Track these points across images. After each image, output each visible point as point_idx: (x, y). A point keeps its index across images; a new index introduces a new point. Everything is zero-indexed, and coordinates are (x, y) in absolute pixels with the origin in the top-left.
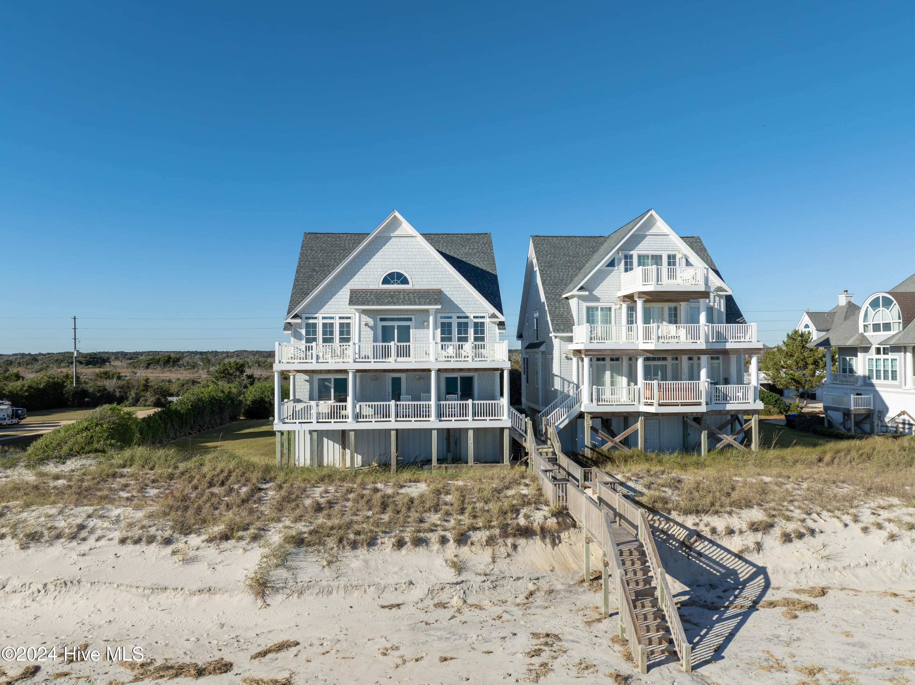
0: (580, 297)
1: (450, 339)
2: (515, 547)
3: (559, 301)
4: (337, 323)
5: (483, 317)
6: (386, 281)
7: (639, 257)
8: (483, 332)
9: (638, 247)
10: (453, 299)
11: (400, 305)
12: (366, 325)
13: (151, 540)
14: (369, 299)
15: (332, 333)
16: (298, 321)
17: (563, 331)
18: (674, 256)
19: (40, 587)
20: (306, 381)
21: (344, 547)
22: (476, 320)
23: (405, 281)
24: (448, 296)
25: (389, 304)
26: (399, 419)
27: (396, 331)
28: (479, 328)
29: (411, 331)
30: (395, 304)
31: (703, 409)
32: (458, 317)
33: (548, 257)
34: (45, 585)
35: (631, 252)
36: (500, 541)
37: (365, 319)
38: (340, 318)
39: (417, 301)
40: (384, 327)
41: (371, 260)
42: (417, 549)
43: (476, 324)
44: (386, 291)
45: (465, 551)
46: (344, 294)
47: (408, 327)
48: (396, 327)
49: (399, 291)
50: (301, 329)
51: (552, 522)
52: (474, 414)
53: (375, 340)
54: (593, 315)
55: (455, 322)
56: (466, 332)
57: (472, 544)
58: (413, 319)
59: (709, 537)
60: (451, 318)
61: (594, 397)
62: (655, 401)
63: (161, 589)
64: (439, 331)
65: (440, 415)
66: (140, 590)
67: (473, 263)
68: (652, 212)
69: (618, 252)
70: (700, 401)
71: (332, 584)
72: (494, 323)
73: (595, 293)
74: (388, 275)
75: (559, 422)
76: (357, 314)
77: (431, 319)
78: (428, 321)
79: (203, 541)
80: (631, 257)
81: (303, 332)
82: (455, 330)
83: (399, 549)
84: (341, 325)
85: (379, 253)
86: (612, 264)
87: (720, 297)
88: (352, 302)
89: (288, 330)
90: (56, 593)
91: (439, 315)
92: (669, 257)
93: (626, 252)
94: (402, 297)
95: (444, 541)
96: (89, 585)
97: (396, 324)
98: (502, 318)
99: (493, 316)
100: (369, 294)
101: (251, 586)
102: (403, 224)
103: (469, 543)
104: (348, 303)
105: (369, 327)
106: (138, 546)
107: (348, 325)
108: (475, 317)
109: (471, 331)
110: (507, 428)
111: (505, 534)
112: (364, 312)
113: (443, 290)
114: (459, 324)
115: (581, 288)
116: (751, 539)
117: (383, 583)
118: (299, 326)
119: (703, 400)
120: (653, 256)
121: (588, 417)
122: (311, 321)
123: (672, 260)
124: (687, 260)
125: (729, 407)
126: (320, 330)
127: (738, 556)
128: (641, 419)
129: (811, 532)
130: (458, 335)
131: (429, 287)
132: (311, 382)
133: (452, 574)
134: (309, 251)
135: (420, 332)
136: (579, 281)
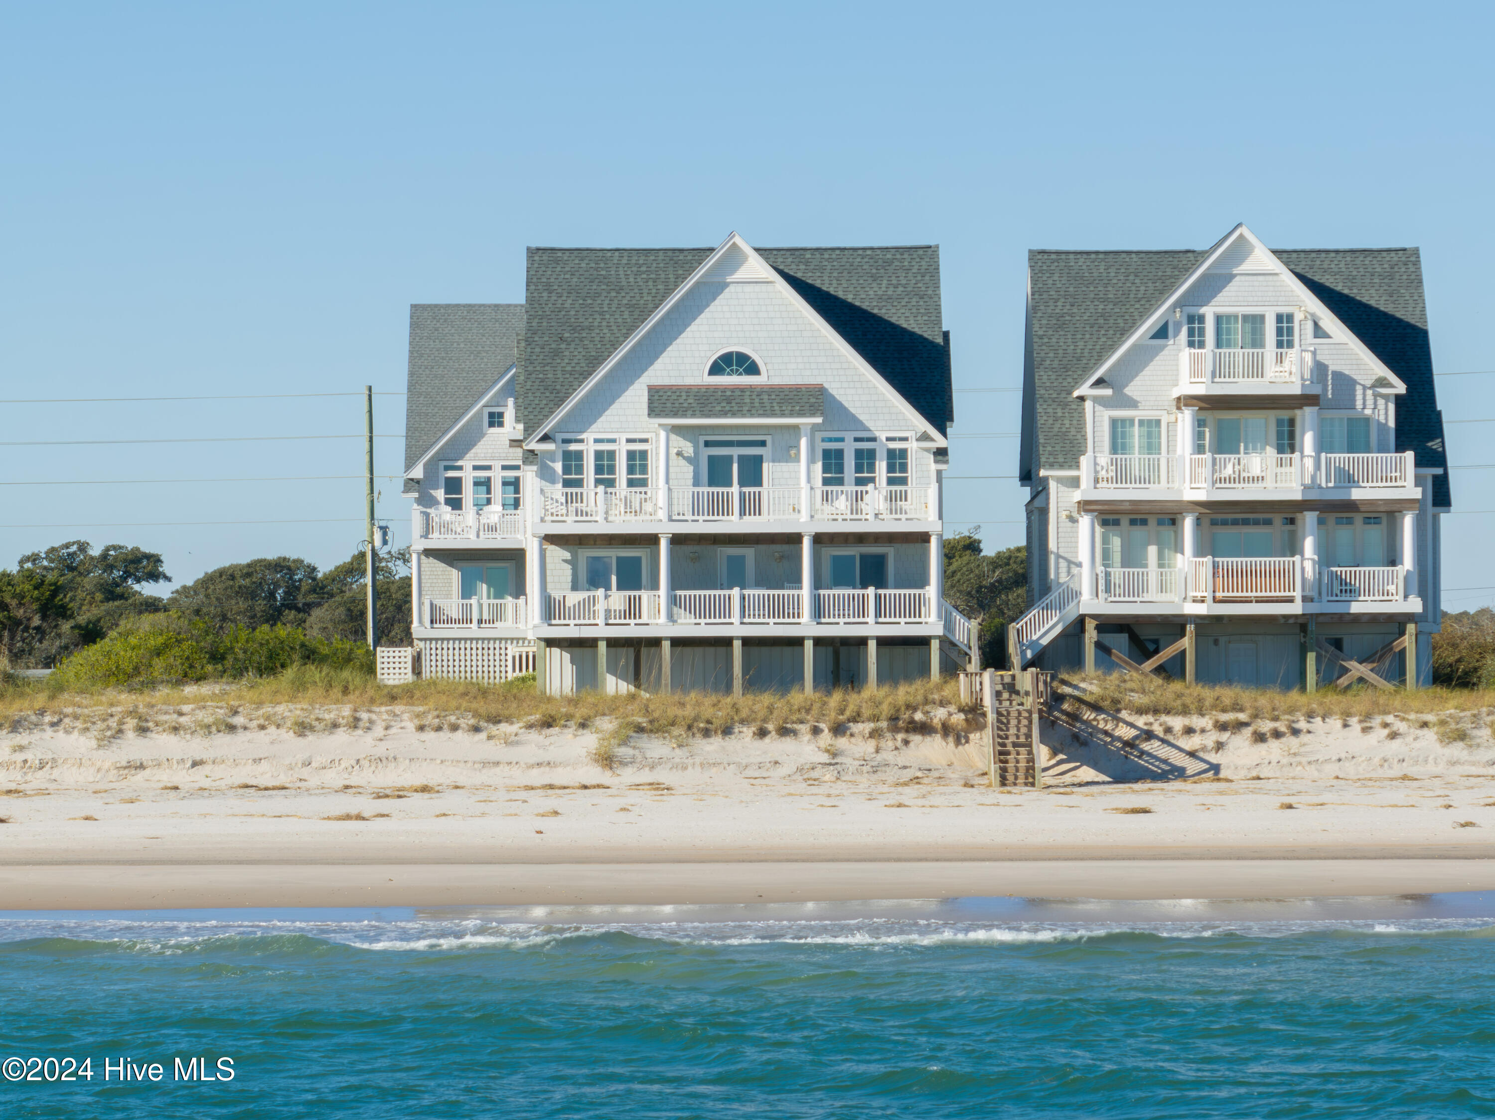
0: (1096, 400)
1: (840, 482)
2: (906, 742)
3: (1065, 405)
4: (622, 451)
5: (905, 439)
6: (716, 369)
7: (1219, 319)
8: (904, 468)
9: (1215, 299)
10: (846, 404)
11: (744, 416)
12: (679, 454)
13: (454, 728)
14: (685, 405)
15: (612, 469)
16: (550, 446)
17: (1061, 466)
18: (1290, 318)
19: (354, 763)
20: (565, 561)
21: (693, 735)
22: (893, 445)
23: (753, 369)
24: (837, 397)
25: (724, 414)
26: (746, 620)
27: (735, 467)
28: (897, 460)
29: (765, 466)
30: (734, 415)
31: (1296, 608)
32: (857, 440)
33: (1060, 304)
34: (358, 761)
35: (1203, 310)
36: (888, 735)
37: (678, 442)
38: (629, 441)
39: (777, 408)
40: (711, 459)
41: (688, 329)
42: (783, 739)
43: (892, 455)
44: (716, 389)
45: (842, 742)
46: (637, 394)
47: (759, 460)
48: (735, 459)
49: (742, 389)
50: (553, 461)
51: (958, 718)
52: (878, 614)
53: (696, 483)
54: (1124, 436)
55: (849, 449)
56: (872, 469)
57: (852, 735)
58: (769, 443)
60: (842, 440)
61: (1101, 587)
62: (1208, 595)
63: (494, 763)
64: (819, 466)
65: (818, 612)
66: (470, 764)
67: (893, 320)
68: (1244, 230)
69: (1179, 304)
70: (1292, 594)
71: (686, 761)
72: (927, 450)
73: (1128, 391)
74: (721, 358)
75: (1039, 634)
76: (663, 434)
77: (804, 443)
78: (797, 447)
79: (521, 728)
80: (1202, 319)
81: (558, 467)
82: (849, 462)
83: (761, 738)
84: (631, 455)
85: (702, 316)
86: (1162, 333)
87: (1386, 397)
88: (654, 410)
89: (531, 463)
90: (373, 768)
91: (819, 435)
92: (1279, 318)
93: (1192, 310)
94: (748, 401)
95: (816, 731)
96: (407, 761)
97: (735, 452)
98: (940, 441)
99: (925, 437)
100: (684, 394)
101: (597, 761)
102: (750, 260)
103: (848, 733)
104: (646, 412)
105: (684, 458)
106: (441, 734)
107: (644, 454)
108: (888, 439)
109: (881, 466)
110: (935, 637)
111: (895, 729)
112: (676, 430)
113: (826, 385)
114: (859, 454)
115: (1100, 382)
117: (744, 762)
118: (551, 456)
119: (1298, 594)
120: (1246, 318)
121: (1090, 626)
122: (573, 447)
123: (1285, 325)
124: (1316, 324)
125: (1356, 608)
126: (589, 464)
127: (1192, 754)
128: (1190, 628)
129: (1296, 732)
130: (856, 472)
131: (799, 381)
132: (573, 563)
133: (825, 758)
134: (545, 294)
135: (784, 468)
136: (1093, 368)
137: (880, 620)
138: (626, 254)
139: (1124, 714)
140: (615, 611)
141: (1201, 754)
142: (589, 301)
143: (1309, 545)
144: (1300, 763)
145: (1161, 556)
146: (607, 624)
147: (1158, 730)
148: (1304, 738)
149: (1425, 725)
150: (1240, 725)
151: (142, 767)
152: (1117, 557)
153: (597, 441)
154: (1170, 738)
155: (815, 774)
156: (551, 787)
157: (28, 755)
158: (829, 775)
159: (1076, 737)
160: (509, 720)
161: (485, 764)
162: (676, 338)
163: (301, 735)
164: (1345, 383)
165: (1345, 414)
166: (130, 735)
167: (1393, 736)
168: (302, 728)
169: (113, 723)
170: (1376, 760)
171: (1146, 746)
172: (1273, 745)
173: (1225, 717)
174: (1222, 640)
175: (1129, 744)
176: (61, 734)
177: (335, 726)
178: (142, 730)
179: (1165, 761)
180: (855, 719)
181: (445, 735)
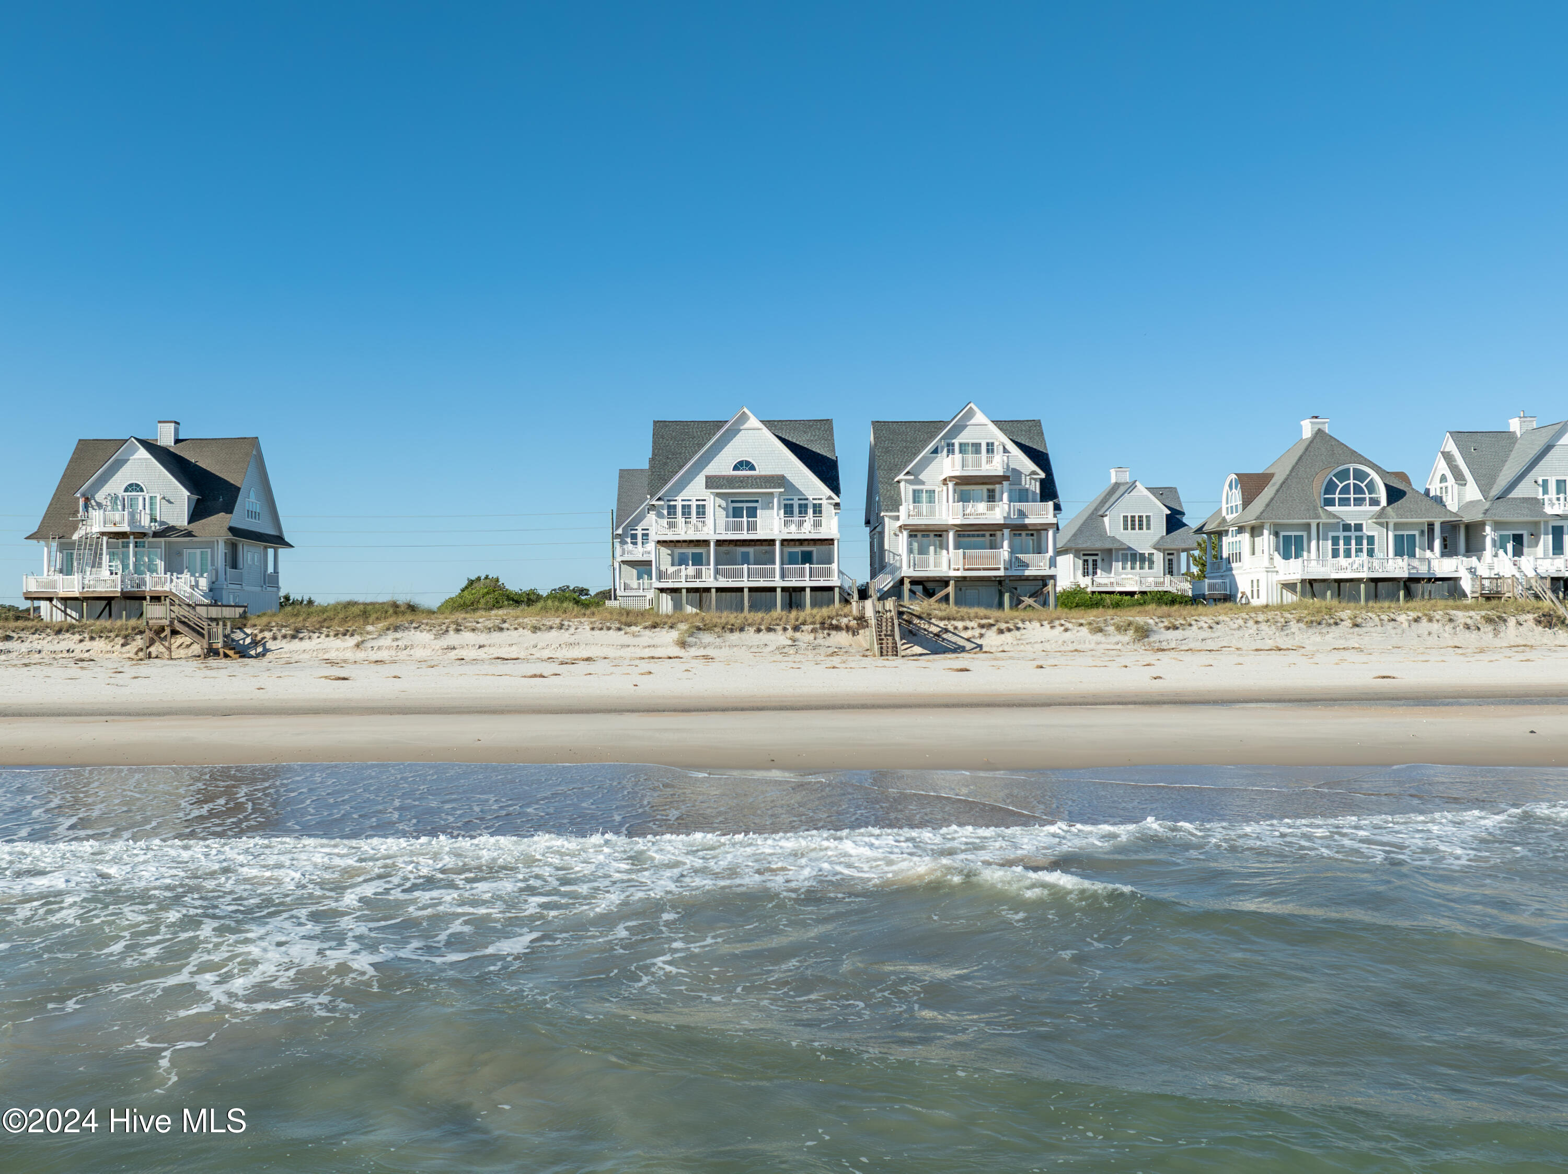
0: (906, 481)
1: (792, 518)
2: (829, 635)
3: (891, 485)
4: (694, 504)
5: (821, 499)
6: (736, 468)
7: (961, 445)
8: (820, 512)
9: (959, 436)
10: (794, 484)
11: (749, 488)
12: (719, 506)
13: (609, 629)
14: (722, 484)
15: (689, 513)
16: (661, 503)
17: (891, 511)
18: (993, 444)
19: (557, 646)
20: (668, 555)
21: (725, 632)
22: (815, 502)
23: (752, 468)
24: (791, 480)
25: (740, 487)
26: (750, 580)
27: (745, 510)
28: (818, 509)
29: (758, 511)
30: (744, 488)
31: (1001, 573)
32: (799, 499)
33: (887, 443)
34: (560, 646)
35: (953, 441)
36: (820, 631)
37: (719, 501)
38: (697, 500)
39: (763, 485)
40: (734, 508)
41: (724, 450)
42: (769, 634)
43: (815, 505)
44: (736, 477)
45: (798, 635)
46: (700, 480)
47: (756, 508)
48: (745, 507)
49: (748, 477)
50: (663, 510)
51: (853, 623)
52: (810, 577)
53: (727, 519)
54: (919, 497)
55: (796, 503)
56: (806, 513)
57: (803, 632)
58: (760, 501)
59: (952, 631)
60: (793, 499)
61: (912, 564)
62: (961, 567)
63: (627, 646)
64: (782, 511)
65: (783, 576)
66: (615, 647)
67: (814, 450)
68: (972, 405)
69: (941, 439)
70: (999, 566)
71: (721, 644)
72: (831, 504)
73: (920, 477)
74: (738, 463)
75: (883, 586)
76: (712, 497)
77: (776, 500)
78: (773, 503)
79: (641, 629)
80: (953, 445)
81: (665, 512)
82: (796, 510)
83: (758, 634)
84: (698, 506)
85: (729, 445)
86: (935, 451)
87: (1035, 480)
88: (707, 487)
89: (653, 510)
91: (782, 498)
92: (988, 444)
93: (949, 441)
94: (750, 482)
95: (785, 629)
96: (584, 646)
97: (745, 505)
98: (837, 500)
99: (830, 498)
100: (722, 479)
101: (677, 645)
102: (752, 419)
103: (801, 630)
104: (704, 487)
105: (722, 508)
107: (704, 506)
108: (814, 499)
109: (810, 511)
110: (837, 587)
111: (823, 628)
112: (718, 495)
113: (786, 475)
114: (800, 505)
115: (908, 473)
116: (977, 632)
117: (750, 645)
118: (661, 507)
119: (1002, 566)
120: (973, 444)
121: (907, 581)
122: (672, 503)
123: (990, 447)
124: (1004, 447)
125: (1027, 573)
126: (679, 510)
127: (968, 640)
128: (952, 583)
129: (1018, 629)
130: (799, 514)
131: (773, 473)
132: (672, 555)
133: (790, 642)
134: (661, 439)
135: (767, 512)
136: (905, 467)
137: (811, 579)
139: (933, 621)
140: (690, 576)
141: (972, 640)
142: (680, 442)
143: (1006, 544)
144: (1022, 644)
145: (935, 552)
146: (686, 582)
147: (950, 628)
148: (1023, 631)
149: (1081, 625)
150: (991, 625)
151: (454, 648)
152: (916, 551)
153: (682, 500)
154: (956, 632)
155: (785, 650)
156: (653, 658)
157: (399, 643)
158: (792, 651)
159: (910, 632)
160: (636, 625)
161: (623, 646)
162: (718, 454)
163: (534, 632)
164: (1017, 473)
165: (1017, 487)
166: (452, 632)
167: (1066, 630)
168: (535, 629)
169: (444, 627)
170: (1060, 642)
171: (945, 636)
172: (1008, 635)
173: (984, 621)
174: (963, 589)
175: (937, 635)
176: (418, 633)
177: (551, 628)
178: (458, 631)
179: (955, 643)
180: (804, 623)
181: (604, 632)
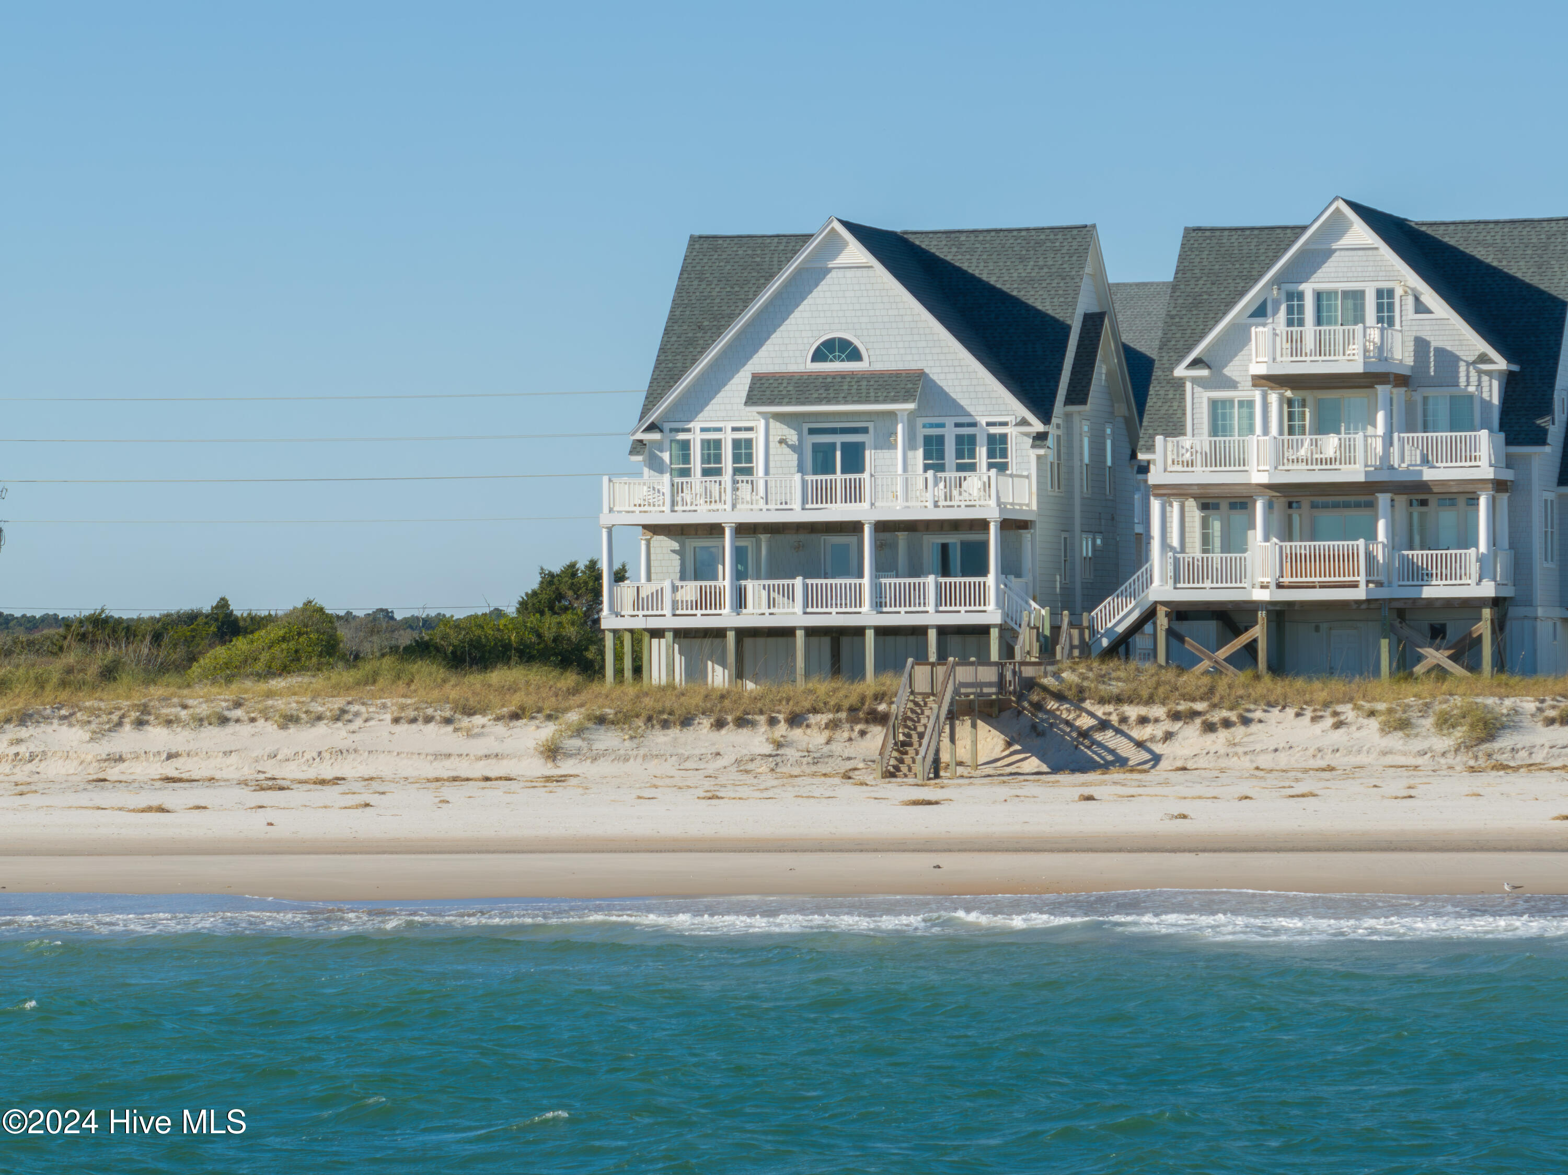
0: (1195, 381)
1: (940, 468)
2: (863, 733)
4: (728, 438)
5: (1005, 424)
6: (818, 356)
7: (1319, 296)
8: (1004, 453)
9: (1315, 275)
10: (947, 389)
11: (838, 403)
12: (781, 442)
13: (428, 720)
14: (784, 393)
15: (718, 459)
16: (656, 436)
18: (1391, 293)
19: (315, 754)
20: (674, 551)
21: (653, 726)
22: (993, 430)
23: (855, 355)
24: (938, 382)
25: (819, 401)
26: (809, 610)
27: (838, 454)
28: (998, 445)
29: (867, 453)
30: (829, 401)
31: (1360, 594)
32: (957, 425)
33: (1201, 282)
34: (320, 753)
36: (847, 726)
37: (780, 430)
38: (734, 429)
39: (872, 394)
40: (815, 446)
41: (792, 316)
42: (740, 730)
43: (992, 439)
44: (817, 375)
45: (796, 732)
46: (740, 383)
47: (861, 447)
48: (839, 446)
49: (843, 376)
50: (661, 451)
52: (938, 603)
53: (802, 471)
54: (1223, 418)
55: (951, 435)
56: (972, 455)
57: (808, 726)
58: (871, 430)
59: (1116, 724)
60: (942, 426)
61: (1179, 572)
62: (1272, 580)
63: (445, 755)
64: (919, 453)
65: (879, 602)
66: (423, 757)
67: (1030, 302)
68: (1342, 205)
69: (1276, 279)
70: (1356, 578)
71: (630, 753)
72: (1026, 435)
73: (1227, 371)
74: (823, 344)
75: (1114, 622)
76: (763, 422)
77: (900, 429)
78: (896, 433)
79: (490, 720)
80: (1301, 296)
81: (666, 456)
82: (951, 449)
83: (718, 730)
84: (736, 444)
85: (805, 302)
86: (1261, 310)
87: (1489, 373)
88: (751, 400)
89: (638, 453)
90: (332, 761)
91: (920, 422)
92: (1380, 293)
93: (1291, 287)
94: (846, 387)
95: (772, 722)
96: (367, 753)
97: (839, 439)
98: (1040, 426)
100: (785, 381)
101: (542, 753)
102: (851, 245)
103: (805, 723)
104: (744, 400)
105: (789, 446)
106: (414, 726)
107: (747, 443)
108: (988, 424)
109: (982, 452)
110: (995, 626)
111: (854, 720)
112: (778, 417)
113: (927, 371)
114: (960, 439)
115: (1196, 363)
116: (1162, 727)
117: (687, 754)
118: (659, 446)
119: (1362, 578)
120: (1346, 294)
121: (1161, 612)
122: (682, 436)
123: (1385, 301)
124: (1417, 299)
125: (1428, 592)
126: (696, 453)
127: (1140, 744)
128: (1262, 615)
129: (1246, 721)
130: (957, 459)
131: (900, 366)
132: (681, 553)
133: (768, 749)
134: (696, 283)
135: (884, 454)
136: (1190, 349)
137: (941, 609)
138: (785, 240)
140: (682, 602)
141: (1148, 744)
142: (737, 289)
143: (1382, 528)
144: (1236, 754)
146: (674, 615)
147: (1115, 719)
148: (1254, 728)
149: (1372, 713)
150: (1194, 714)
151: (121, 759)
152: (1217, 542)
153: (703, 430)
154: (1124, 728)
155: (750, 766)
156: (487, 779)
157: (22, 749)
158: (763, 767)
159: (1034, 727)
160: (483, 711)
161: (437, 756)
162: (780, 326)
163: (283, 727)
164: (1448, 360)
165: (1453, 391)
166: (127, 727)
167: (1338, 725)
168: (289, 720)
169: (115, 718)
170: (1311, 751)
171: (1099, 737)
172: (1222, 735)
173: (1183, 706)
175: (1084, 734)
176: (65, 728)
177: (319, 718)
178: (140, 723)
179: (1112, 752)
180: (815, 710)
181: (419, 726)
